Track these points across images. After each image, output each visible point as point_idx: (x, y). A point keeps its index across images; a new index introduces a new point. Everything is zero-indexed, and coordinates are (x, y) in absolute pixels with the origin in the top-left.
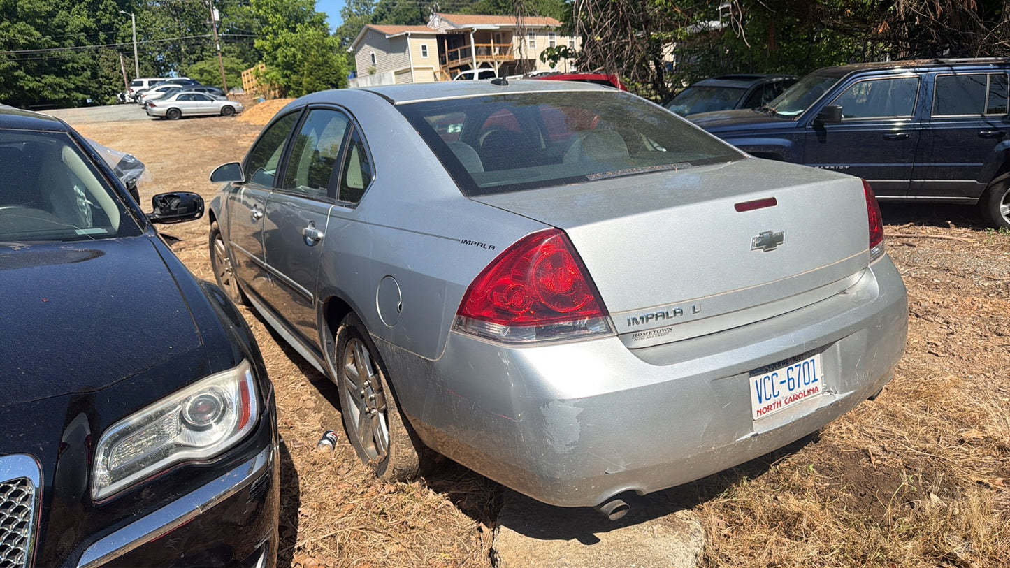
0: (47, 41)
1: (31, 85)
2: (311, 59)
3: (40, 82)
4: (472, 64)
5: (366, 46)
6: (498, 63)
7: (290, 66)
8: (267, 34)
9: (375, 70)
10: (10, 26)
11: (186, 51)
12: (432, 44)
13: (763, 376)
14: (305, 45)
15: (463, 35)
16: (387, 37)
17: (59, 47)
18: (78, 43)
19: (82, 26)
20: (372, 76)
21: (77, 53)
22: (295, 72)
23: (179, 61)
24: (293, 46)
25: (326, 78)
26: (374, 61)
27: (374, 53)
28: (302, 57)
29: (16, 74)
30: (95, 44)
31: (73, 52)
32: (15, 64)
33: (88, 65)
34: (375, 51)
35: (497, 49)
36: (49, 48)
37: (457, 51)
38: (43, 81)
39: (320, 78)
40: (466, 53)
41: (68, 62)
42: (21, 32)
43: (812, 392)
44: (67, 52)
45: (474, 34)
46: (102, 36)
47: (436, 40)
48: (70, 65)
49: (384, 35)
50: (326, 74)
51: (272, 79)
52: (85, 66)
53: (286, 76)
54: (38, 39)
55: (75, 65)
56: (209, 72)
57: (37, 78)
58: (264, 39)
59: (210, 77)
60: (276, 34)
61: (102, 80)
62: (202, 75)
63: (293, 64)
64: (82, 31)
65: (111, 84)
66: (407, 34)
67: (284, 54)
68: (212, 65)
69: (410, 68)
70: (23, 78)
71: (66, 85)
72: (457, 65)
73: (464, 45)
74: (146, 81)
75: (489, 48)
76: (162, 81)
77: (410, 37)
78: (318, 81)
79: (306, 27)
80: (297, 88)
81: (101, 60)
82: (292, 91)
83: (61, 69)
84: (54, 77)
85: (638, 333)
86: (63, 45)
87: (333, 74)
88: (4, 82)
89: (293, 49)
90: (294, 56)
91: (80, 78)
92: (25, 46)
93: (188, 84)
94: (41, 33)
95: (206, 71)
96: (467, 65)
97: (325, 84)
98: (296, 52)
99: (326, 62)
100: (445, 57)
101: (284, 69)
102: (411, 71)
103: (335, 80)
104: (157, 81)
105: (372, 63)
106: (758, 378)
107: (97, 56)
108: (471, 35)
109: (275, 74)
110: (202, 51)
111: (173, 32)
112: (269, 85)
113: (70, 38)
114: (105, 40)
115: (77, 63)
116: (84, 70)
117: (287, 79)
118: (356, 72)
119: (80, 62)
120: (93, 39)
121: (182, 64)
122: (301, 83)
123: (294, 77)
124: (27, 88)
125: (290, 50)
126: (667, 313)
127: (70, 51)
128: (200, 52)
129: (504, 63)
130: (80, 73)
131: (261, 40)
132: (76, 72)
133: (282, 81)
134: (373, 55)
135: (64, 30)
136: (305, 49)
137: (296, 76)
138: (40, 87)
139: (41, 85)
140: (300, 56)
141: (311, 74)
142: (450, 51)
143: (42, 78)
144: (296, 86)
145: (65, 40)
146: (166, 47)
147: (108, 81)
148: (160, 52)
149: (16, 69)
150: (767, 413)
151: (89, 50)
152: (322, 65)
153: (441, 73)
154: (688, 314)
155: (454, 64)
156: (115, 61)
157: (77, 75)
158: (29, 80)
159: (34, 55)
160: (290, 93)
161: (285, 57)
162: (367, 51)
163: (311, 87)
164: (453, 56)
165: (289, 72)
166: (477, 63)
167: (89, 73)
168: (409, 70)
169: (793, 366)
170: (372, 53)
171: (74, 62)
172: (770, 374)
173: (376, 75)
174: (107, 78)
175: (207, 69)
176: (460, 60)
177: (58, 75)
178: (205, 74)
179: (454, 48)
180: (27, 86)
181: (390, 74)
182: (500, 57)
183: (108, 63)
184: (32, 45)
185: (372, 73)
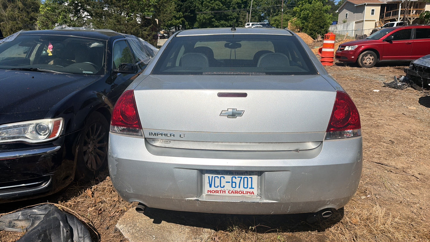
0: (224, 8)
1: (216, 24)
2: (315, 16)
3: (219, 23)
4: (397, 19)
5: (345, 10)
6: (413, 18)
7: (306, 19)
8: (299, 5)
9: (346, 21)
10: (214, 2)
11: (272, 11)
12: (378, 9)
13: (214, 176)
14: (314, 10)
15: (397, 4)
16: (355, 6)
17: (228, 10)
18: (234, 8)
19: (237, 2)
20: (344, 24)
21: (233, 12)
22: (307, 21)
23: (269, 16)
24: (308, 10)
25: (319, 24)
26: (347, 17)
27: (348, 13)
28: (311, 15)
29: (212, 20)
30: (240, 9)
31: (232, 12)
32: (213, 16)
33: (236, 17)
34: (348, 12)
35: (414, 12)
36: (224, 10)
37: (391, 12)
38: (220, 23)
39: (316, 24)
40: (396, 13)
41: (229, 16)
42: (217, 5)
43: (249, 193)
44: (230, 12)
45: (401, 4)
46: (243, 6)
47: (380, 7)
48: (230, 17)
49: (354, 4)
50: (320, 22)
51: (297, 24)
52: (235, 17)
53: (303, 23)
54: (222, 7)
55: (232, 17)
56: (278, 20)
57: (219, 22)
58: (298, 7)
59: (278, 23)
60: (303, 5)
61: (239, 23)
62: (275, 21)
63: (307, 18)
64: (236, 4)
65: (242, 24)
66: (365, 4)
67: (304, 14)
68: (280, 17)
69: (363, 20)
70: (214, 22)
71: (227, 25)
72: (389, 19)
73: (396, 9)
74: (251, 24)
75: (410, 11)
76: (256, 24)
77: (367, 6)
78: (315, 25)
79: (317, 2)
80: (306, 28)
81: (240, 15)
82: (304, 29)
83: (226, 18)
84: (224, 21)
85: (155, 140)
86: (229, 9)
87: (322, 22)
88: (209, 23)
89: (308, 11)
90: (308, 14)
91: (232, 22)
92: (217, 10)
93: (265, 25)
94: (223, 5)
95: (277, 20)
96: (395, 19)
97: (318, 27)
98: (309, 13)
99: (321, 17)
100: (384, 15)
101: (303, 20)
102: (363, 22)
103: (323, 25)
104: (254, 24)
105: (346, 18)
106: (211, 176)
107: (240, 13)
108: (400, 4)
109: (299, 22)
110: (278, 12)
111: (269, 4)
112: (296, 26)
113: (231, 7)
114: (244, 7)
115: (232, 16)
116: (234, 19)
117: (303, 24)
118: (338, 22)
119: (233, 16)
120: (239, 7)
121: (270, 17)
122: (308, 26)
123: (306, 24)
124: (215, 25)
125: (306, 12)
126: (167, 134)
127: (231, 12)
128: (277, 12)
129: (417, 18)
130: (232, 20)
131: (296, 8)
132: (231, 19)
133: (301, 25)
134: (347, 14)
135: (230, 4)
136: (313, 11)
137: (307, 23)
138: (219, 25)
139: (219, 24)
140: (310, 14)
141: (313, 22)
142: (387, 12)
143: (220, 22)
144: (306, 27)
145: (230, 7)
146: (265, 10)
147: (241, 23)
148: (263, 12)
149: (213, 18)
150: (215, 194)
151: (237, 11)
152: (319, 18)
153: (380, 23)
154: (177, 137)
155: (388, 18)
156: (245, 15)
157: (231, 21)
158: (216, 22)
159: (219, 13)
160: (303, 30)
161: (304, 15)
162: (345, 12)
163: (311, 28)
164: (388, 15)
165: (304, 21)
166: (400, 18)
167: (235, 20)
168: (363, 21)
169: (237, 176)
170: (346, 13)
171: (231, 16)
172: (219, 176)
173: (346, 24)
174: (241, 22)
175: (278, 19)
176: (391, 16)
177: (225, 21)
178: (276, 21)
179: (390, 11)
180: (215, 24)
181: (353, 23)
182: (415, 15)
183: (243, 16)
184: (219, 9)
185: (344, 22)
